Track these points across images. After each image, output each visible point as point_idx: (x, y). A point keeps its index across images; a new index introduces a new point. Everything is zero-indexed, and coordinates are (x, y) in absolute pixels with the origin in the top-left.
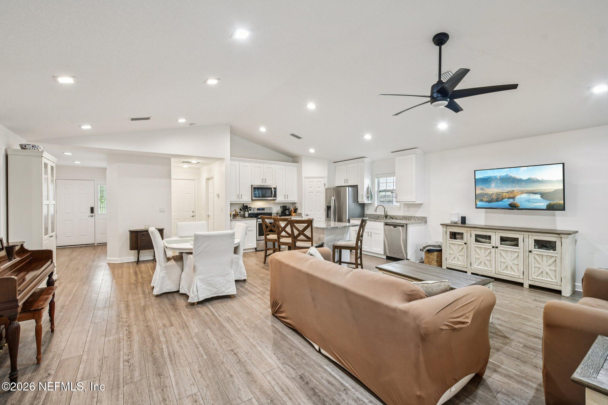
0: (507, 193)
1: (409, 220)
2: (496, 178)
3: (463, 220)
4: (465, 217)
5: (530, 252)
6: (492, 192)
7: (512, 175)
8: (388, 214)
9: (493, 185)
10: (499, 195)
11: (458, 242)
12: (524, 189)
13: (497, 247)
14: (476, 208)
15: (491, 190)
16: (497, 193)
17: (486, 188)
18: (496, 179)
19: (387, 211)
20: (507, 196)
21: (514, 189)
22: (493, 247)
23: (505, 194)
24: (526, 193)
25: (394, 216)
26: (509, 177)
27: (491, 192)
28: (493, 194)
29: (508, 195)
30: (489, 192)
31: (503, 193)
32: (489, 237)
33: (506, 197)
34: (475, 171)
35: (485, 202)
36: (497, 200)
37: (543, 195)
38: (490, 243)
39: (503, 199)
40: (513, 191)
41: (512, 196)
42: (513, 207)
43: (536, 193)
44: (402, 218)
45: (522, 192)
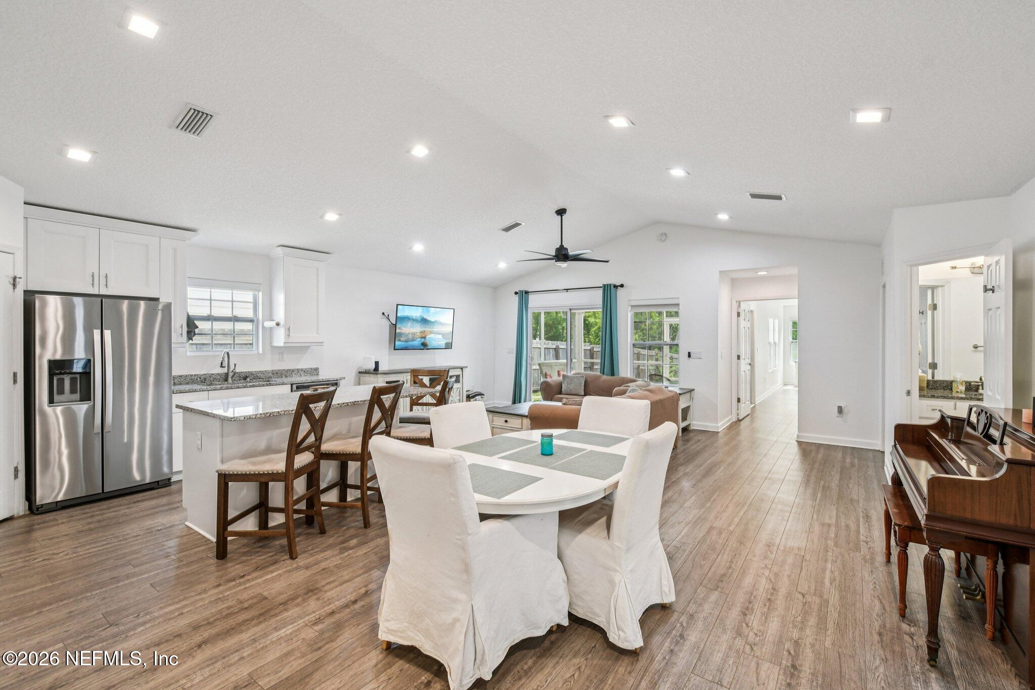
0: (420, 332)
1: (286, 376)
3: (376, 365)
4: (378, 362)
8: (237, 370)
9: (410, 324)
10: (414, 334)
12: (433, 330)
14: (394, 349)
15: (407, 330)
18: (413, 318)
19: (235, 365)
23: (418, 333)
25: (251, 373)
26: (422, 318)
28: (409, 334)
33: (419, 337)
34: (397, 305)
37: (444, 335)
40: (424, 331)
43: (439, 334)
44: (271, 374)
45: (432, 333)
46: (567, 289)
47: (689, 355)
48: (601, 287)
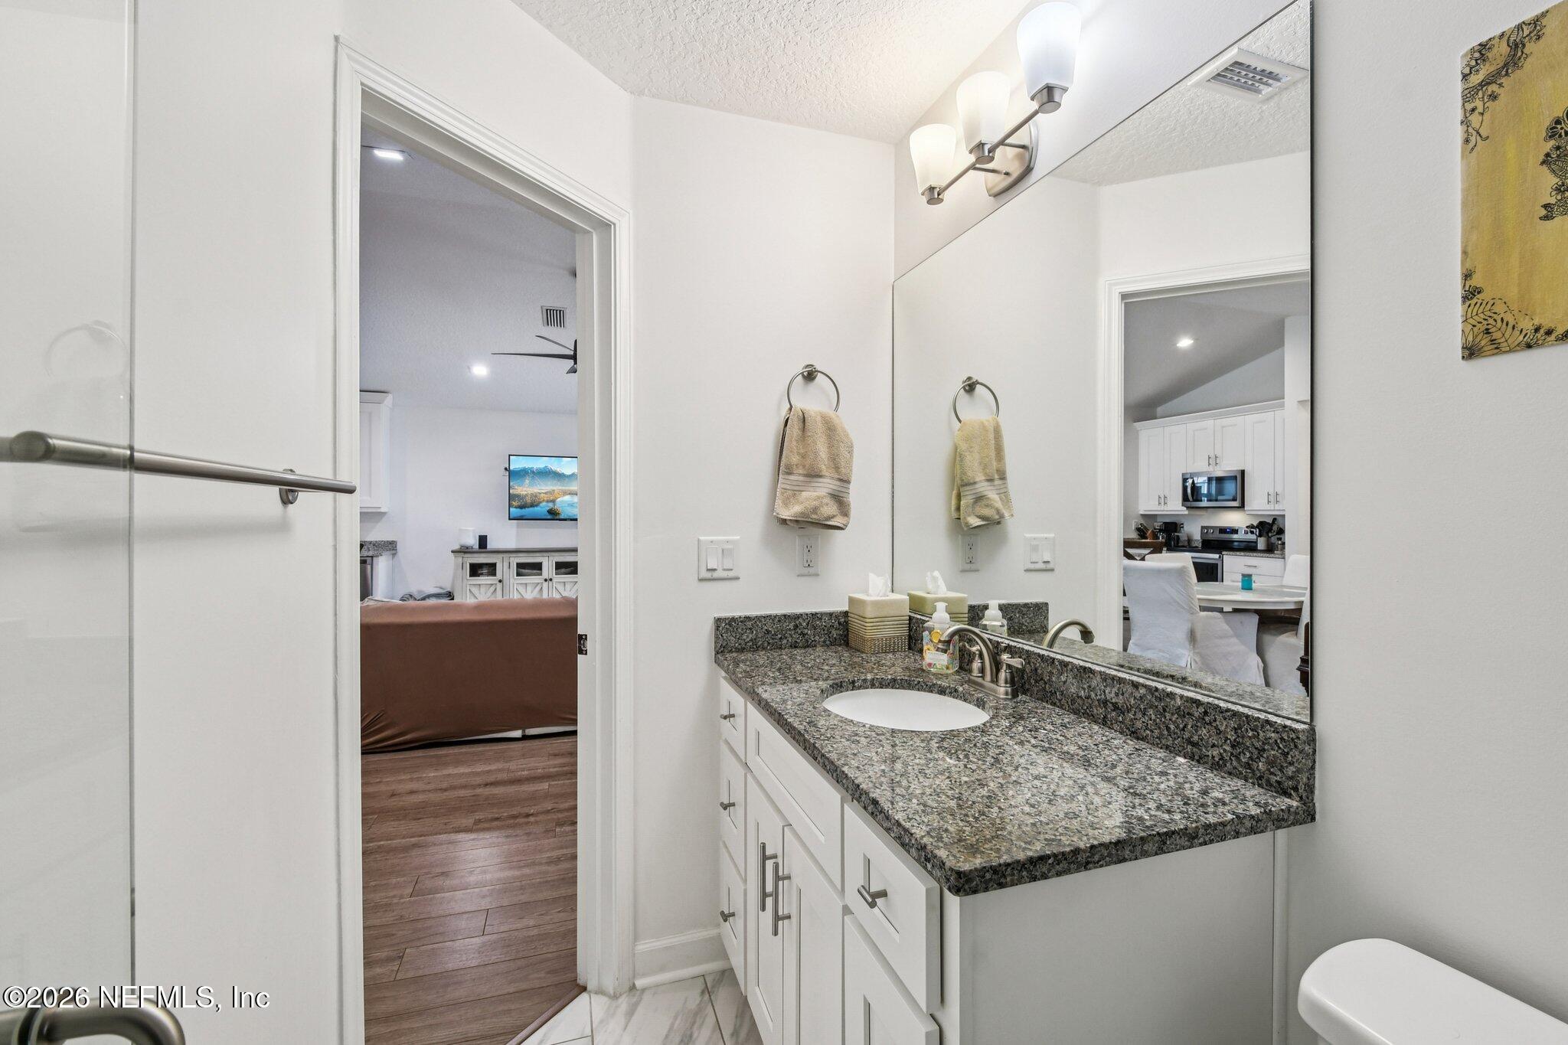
0: (546, 493)
2: (531, 471)
3: (483, 541)
4: (484, 536)
9: (527, 481)
10: (536, 496)
11: (484, 580)
12: (567, 488)
13: (551, 580)
14: (508, 519)
15: (525, 489)
16: (532, 494)
17: (519, 486)
18: (533, 472)
20: (546, 499)
21: (555, 488)
22: (546, 580)
23: (542, 495)
24: (569, 494)
27: (525, 493)
29: (547, 497)
30: (522, 493)
31: (540, 493)
32: (540, 565)
33: (544, 501)
34: (510, 455)
35: (516, 507)
36: (532, 505)
38: (541, 574)
39: (540, 502)
40: (554, 491)
42: (553, 515)
45: (565, 493)
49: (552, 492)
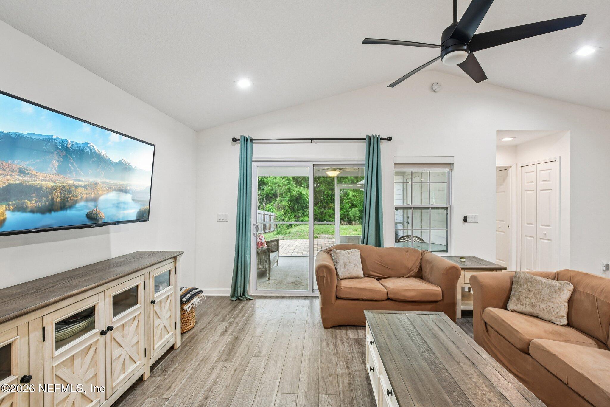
0: (84, 187)
2: (62, 146)
5: (153, 302)
6: (52, 184)
7: (95, 147)
9: (54, 163)
12: (112, 181)
13: (110, 328)
15: (50, 177)
16: (63, 187)
18: (65, 149)
20: (84, 196)
21: (97, 180)
23: (78, 190)
24: (114, 190)
26: (91, 151)
27: (50, 184)
28: (54, 189)
29: (87, 193)
30: (44, 183)
31: (76, 187)
32: (89, 313)
33: (82, 198)
36: (63, 206)
39: (75, 201)
40: (96, 184)
41: (93, 195)
45: (110, 189)
46: (312, 139)
47: (465, 219)
48: (365, 139)
49: (93, 186)
